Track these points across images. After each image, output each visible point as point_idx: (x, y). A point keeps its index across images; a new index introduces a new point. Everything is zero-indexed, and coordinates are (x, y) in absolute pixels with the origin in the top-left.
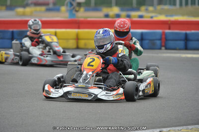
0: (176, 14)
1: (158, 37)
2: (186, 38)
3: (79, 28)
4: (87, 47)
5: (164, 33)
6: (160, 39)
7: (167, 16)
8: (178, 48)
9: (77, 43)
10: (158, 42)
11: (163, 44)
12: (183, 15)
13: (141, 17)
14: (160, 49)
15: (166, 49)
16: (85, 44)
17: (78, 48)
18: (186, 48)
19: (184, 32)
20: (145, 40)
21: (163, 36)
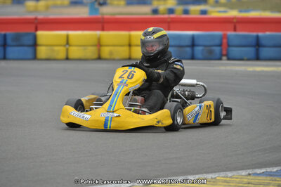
0: (254, 9)
1: (217, 42)
2: (258, 44)
3: (103, 29)
4: (113, 57)
5: (225, 36)
6: (220, 45)
7: (240, 11)
8: (245, 58)
9: (99, 51)
10: (217, 50)
11: (224, 52)
12: (264, 9)
13: (204, 12)
14: (220, 59)
15: (229, 59)
16: (111, 53)
17: (99, 58)
18: (257, 58)
19: (255, 34)
20: (198, 46)
21: (225, 41)
